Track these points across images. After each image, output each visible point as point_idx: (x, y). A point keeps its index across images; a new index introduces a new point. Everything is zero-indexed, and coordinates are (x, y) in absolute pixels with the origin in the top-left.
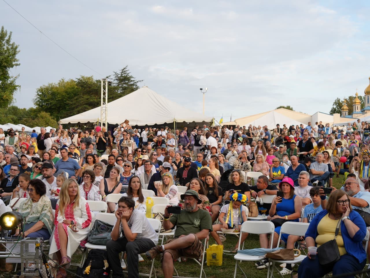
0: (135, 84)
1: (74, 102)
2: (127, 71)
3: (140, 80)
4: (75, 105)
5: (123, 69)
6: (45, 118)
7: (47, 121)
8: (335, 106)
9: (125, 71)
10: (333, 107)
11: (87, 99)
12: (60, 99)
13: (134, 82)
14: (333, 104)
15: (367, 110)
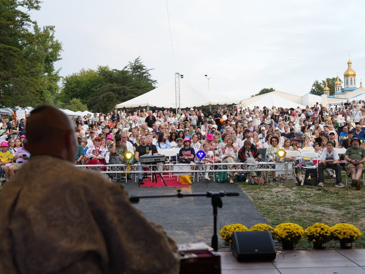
0: (147, 72)
1: (98, 89)
2: (139, 60)
3: (151, 69)
4: (100, 92)
5: (136, 59)
6: (76, 103)
7: (79, 106)
8: (314, 88)
9: (138, 61)
10: (312, 88)
11: (110, 86)
12: (85, 86)
13: (146, 70)
14: (312, 85)
15: (346, 91)
